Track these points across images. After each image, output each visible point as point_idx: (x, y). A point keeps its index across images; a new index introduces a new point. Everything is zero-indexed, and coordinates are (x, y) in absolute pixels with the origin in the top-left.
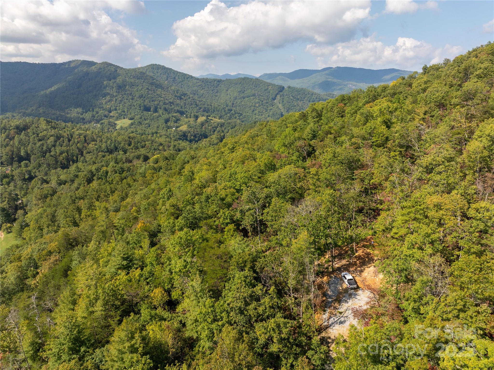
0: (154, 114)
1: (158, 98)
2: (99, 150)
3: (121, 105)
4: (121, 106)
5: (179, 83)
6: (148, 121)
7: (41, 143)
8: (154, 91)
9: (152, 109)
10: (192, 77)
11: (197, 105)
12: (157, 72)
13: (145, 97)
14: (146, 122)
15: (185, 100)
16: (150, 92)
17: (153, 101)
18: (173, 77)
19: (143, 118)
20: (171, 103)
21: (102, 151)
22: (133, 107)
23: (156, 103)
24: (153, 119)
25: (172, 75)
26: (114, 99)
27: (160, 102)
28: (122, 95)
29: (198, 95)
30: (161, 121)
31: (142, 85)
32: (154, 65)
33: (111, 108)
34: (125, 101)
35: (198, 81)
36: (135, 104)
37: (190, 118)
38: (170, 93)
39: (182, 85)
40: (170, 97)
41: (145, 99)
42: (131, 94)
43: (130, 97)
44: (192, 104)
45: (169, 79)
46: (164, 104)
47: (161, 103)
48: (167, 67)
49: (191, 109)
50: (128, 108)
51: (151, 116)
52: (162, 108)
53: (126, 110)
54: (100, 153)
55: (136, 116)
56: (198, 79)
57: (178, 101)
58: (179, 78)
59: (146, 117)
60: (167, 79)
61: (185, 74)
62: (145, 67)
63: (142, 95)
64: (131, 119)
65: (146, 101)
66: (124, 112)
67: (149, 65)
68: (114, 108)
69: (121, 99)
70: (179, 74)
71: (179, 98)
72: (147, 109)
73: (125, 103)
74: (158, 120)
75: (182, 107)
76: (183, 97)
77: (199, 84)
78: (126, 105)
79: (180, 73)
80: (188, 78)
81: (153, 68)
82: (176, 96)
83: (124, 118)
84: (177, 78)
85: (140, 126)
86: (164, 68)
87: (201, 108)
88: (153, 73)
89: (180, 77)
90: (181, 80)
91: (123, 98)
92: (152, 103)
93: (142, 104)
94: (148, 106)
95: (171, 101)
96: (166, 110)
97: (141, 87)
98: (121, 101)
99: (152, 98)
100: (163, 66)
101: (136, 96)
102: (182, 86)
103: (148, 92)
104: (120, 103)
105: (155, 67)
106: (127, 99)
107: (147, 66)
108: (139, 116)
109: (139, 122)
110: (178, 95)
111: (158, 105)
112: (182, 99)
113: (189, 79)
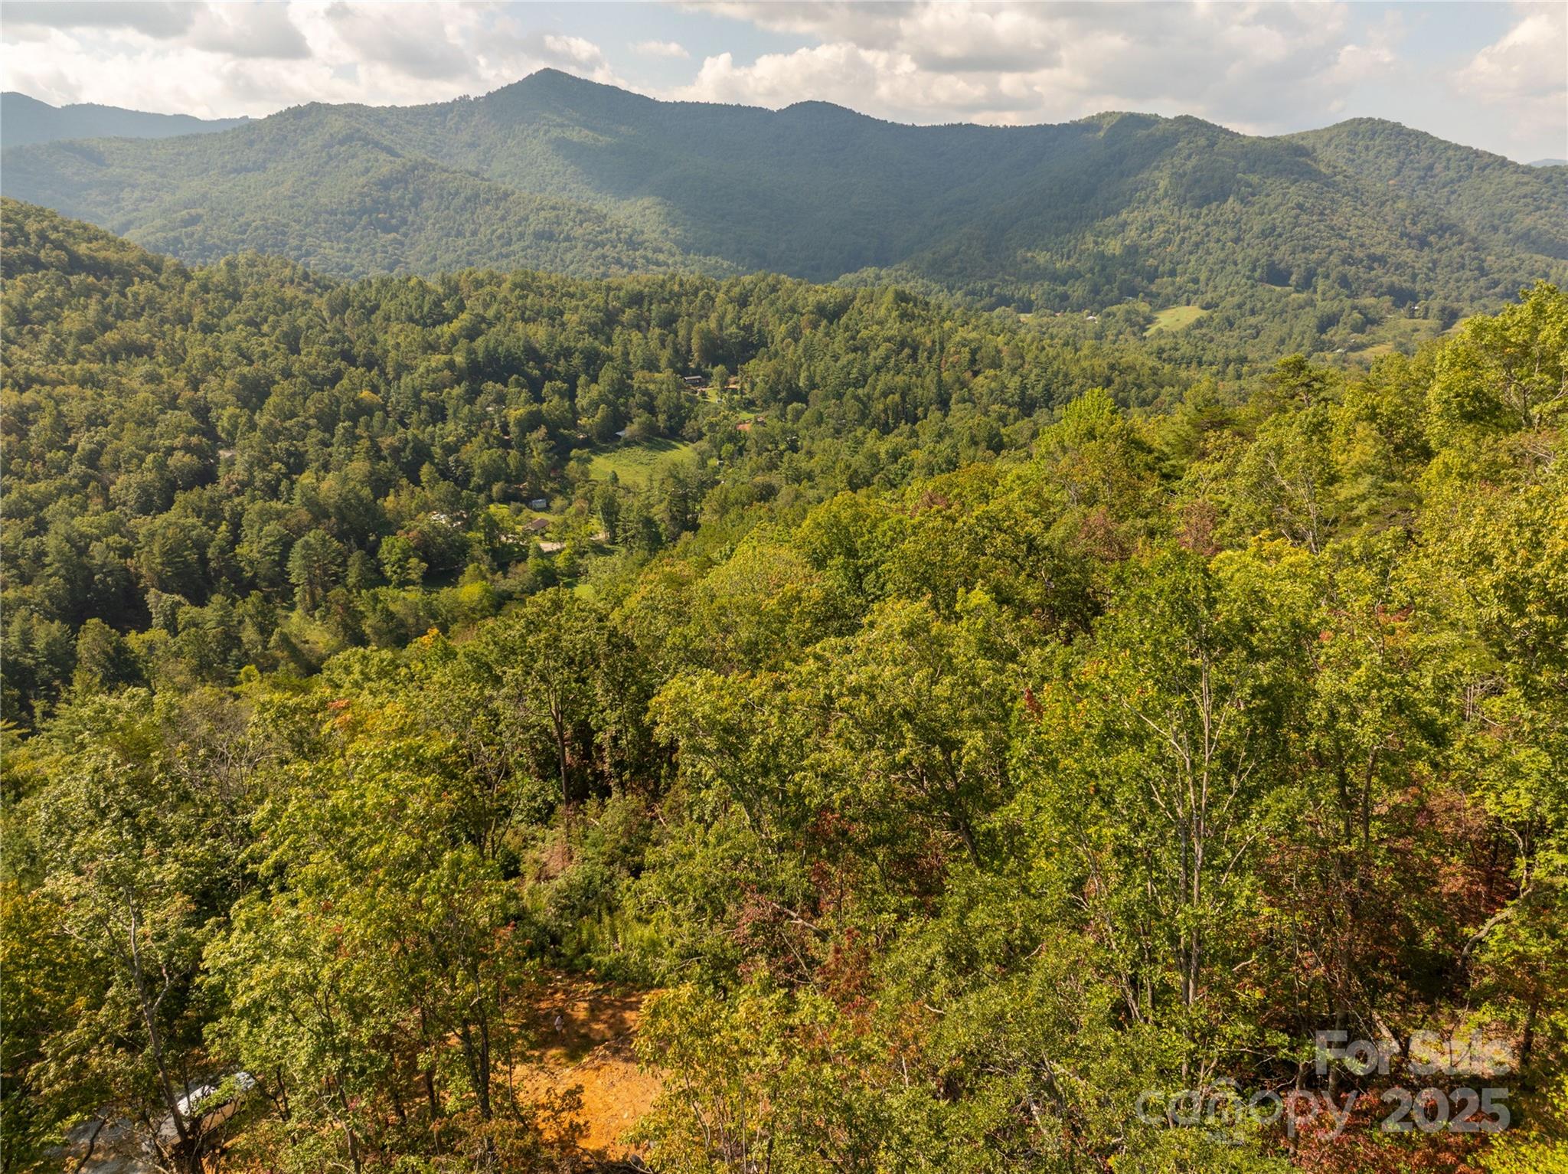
0: (1294, 295)
1: (1329, 239)
2: (999, 395)
3: (1193, 258)
4: (1193, 263)
5: (1444, 186)
6: (1262, 317)
7: (851, 356)
8: (1322, 214)
9: (1294, 277)
10: (1503, 162)
11: (1483, 272)
12: (1367, 148)
13: (1280, 235)
14: (1253, 320)
15: (1440, 250)
16: (1304, 219)
17: (1304, 250)
18: (1425, 162)
19: (1248, 306)
20: (1373, 258)
21: (1004, 402)
22: (1230, 268)
23: (1314, 257)
24: (1283, 312)
25: (1424, 158)
26: (1178, 239)
27: (1330, 253)
28: (1208, 226)
29: (1507, 231)
30: (1308, 320)
31: (1284, 195)
32: (1360, 121)
33: (1161, 269)
34: (1211, 245)
35: (1526, 179)
36: (1240, 257)
37: (1425, 317)
38: (1385, 221)
39: (1453, 192)
40: (1380, 238)
41: (1280, 241)
42: (1238, 222)
43: (1231, 234)
44: (1463, 267)
45: (1406, 172)
46: (1344, 262)
47: (1334, 259)
48: (1409, 127)
49: (1452, 284)
50: (1211, 271)
51: (1278, 301)
52: (1333, 275)
53: (1203, 277)
54: (996, 407)
55: (1229, 298)
56: (1528, 170)
57: (1408, 255)
58: (1447, 168)
59: (1259, 305)
60: (1399, 172)
61: (1476, 152)
62: (1328, 129)
63: (1274, 228)
64: (1207, 307)
65: (1283, 248)
66: (1196, 281)
67: (1345, 124)
68: (1168, 266)
69: (1198, 239)
70: (1451, 153)
71: (1414, 242)
72: (1277, 276)
73: (1208, 253)
74: (1296, 317)
75: (1414, 277)
76: (1432, 239)
77: (1527, 189)
78: (1211, 260)
79: (1457, 148)
80: (1483, 169)
81: (1357, 134)
82: (1408, 235)
83: (1188, 304)
84: (1438, 168)
85: (1227, 333)
86: (1397, 130)
87: (1496, 284)
88: (1351, 151)
89: (1453, 165)
90: (1452, 174)
91: (1208, 235)
92: (1301, 257)
93: (1263, 261)
94: (1282, 266)
95: (1379, 251)
96: (1344, 282)
97: (1279, 200)
98: (1197, 245)
99: (1308, 238)
100: (1397, 125)
101: (1251, 228)
102: (1453, 197)
103: (1297, 216)
104: (1191, 253)
105: (1362, 128)
106: (1218, 240)
107: (1337, 126)
108: (1236, 299)
109: (1228, 319)
110: (1418, 230)
111: (1320, 263)
112: (1430, 245)
113: (1487, 171)
